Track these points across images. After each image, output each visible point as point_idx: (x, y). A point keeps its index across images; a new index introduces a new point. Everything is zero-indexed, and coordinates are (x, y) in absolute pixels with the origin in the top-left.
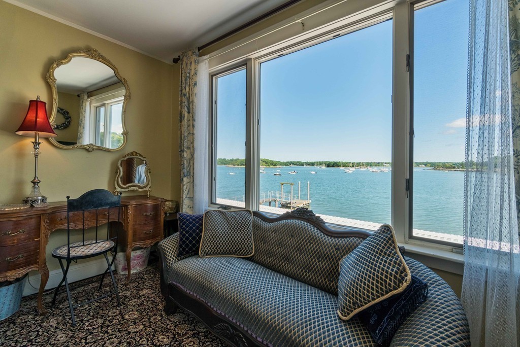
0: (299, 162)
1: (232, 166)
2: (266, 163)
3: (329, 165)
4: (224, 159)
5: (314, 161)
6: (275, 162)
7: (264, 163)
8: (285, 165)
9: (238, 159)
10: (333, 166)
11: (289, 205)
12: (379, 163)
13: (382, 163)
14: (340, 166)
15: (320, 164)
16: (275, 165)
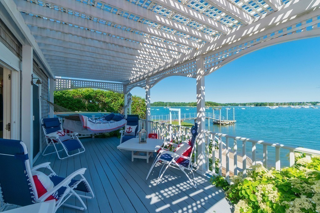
0: (234, 104)
1: (189, 106)
2: (211, 104)
3: (257, 105)
4: (184, 103)
5: (245, 103)
6: (217, 103)
7: (209, 104)
8: (224, 106)
9: (193, 102)
10: (260, 105)
11: (219, 123)
12: (301, 103)
13: (303, 103)
14: (266, 105)
15: (251, 104)
16: (217, 105)
